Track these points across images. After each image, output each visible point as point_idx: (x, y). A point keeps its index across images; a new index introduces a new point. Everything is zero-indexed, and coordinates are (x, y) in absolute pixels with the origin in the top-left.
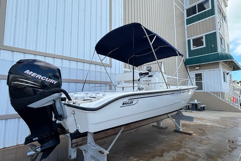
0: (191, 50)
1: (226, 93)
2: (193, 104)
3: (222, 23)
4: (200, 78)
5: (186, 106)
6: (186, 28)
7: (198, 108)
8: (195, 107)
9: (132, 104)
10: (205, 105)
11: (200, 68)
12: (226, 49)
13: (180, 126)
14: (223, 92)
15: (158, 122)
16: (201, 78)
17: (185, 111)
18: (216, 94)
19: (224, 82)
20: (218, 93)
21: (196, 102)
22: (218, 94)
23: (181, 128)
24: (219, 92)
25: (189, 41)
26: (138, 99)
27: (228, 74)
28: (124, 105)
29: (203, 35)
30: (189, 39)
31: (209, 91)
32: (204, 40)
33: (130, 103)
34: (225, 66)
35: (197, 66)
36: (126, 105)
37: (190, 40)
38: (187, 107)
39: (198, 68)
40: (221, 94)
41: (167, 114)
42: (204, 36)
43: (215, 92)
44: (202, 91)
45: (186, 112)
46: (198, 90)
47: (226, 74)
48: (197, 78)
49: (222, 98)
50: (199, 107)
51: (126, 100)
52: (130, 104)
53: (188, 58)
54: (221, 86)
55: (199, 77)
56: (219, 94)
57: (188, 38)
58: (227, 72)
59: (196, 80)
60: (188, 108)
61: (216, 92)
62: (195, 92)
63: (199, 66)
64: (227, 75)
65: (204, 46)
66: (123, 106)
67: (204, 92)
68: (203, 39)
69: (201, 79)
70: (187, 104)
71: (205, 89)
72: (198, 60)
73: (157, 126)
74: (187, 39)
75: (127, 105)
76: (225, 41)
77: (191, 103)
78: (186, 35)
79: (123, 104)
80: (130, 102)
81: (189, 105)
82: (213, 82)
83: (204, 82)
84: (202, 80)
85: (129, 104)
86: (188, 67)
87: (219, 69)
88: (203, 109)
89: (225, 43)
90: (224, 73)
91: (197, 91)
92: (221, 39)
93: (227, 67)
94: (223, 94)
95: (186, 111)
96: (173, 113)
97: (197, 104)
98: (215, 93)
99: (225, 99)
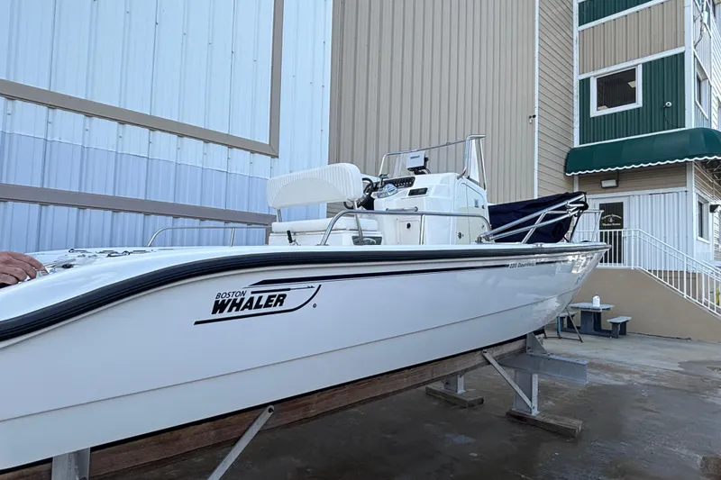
0: (592, 116)
1: (706, 276)
2: (586, 314)
3: (705, 21)
4: (616, 220)
5: (562, 318)
6: (576, 35)
7: (603, 328)
8: (593, 324)
9: (278, 308)
10: (629, 318)
11: (617, 182)
12: (713, 118)
13: (531, 400)
14: (694, 274)
15: (450, 380)
16: (621, 221)
17: (555, 334)
18: (671, 278)
19: (700, 238)
20: (676, 276)
21: (597, 303)
22: (676, 278)
23: (535, 403)
24: (682, 272)
25: (585, 84)
26: (316, 284)
27: (713, 208)
28: (226, 314)
29: (637, 63)
30: (584, 76)
31: (645, 267)
32: (638, 84)
33: (269, 299)
34: (705, 179)
35: (608, 176)
36: (240, 313)
37: (588, 79)
38: (565, 320)
39: (612, 183)
40: (688, 278)
41: (481, 349)
42: (641, 66)
43: (665, 272)
44: (621, 266)
45: (560, 341)
46: (606, 262)
47: (706, 208)
48: (606, 221)
49: (688, 293)
50: (607, 323)
51: (239, 284)
52: (267, 305)
53: (576, 144)
54: (689, 249)
55: (613, 215)
56: (682, 278)
57: (582, 72)
58: (713, 203)
59: (601, 227)
60: (566, 326)
61: (671, 272)
62: (595, 270)
63: (617, 176)
64: (710, 214)
65: (639, 103)
66: (218, 316)
67: (630, 270)
68: (633, 79)
69: (619, 222)
70: (563, 312)
71: (633, 259)
72: (614, 155)
73: (443, 394)
74: (577, 78)
75: (247, 312)
76: (713, 91)
77: (578, 308)
78: (576, 63)
79: (219, 307)
80: (265, 296)
81: (571, 313)
82: (663, 235)
83: (630, 232)
84: (621, 227)
85: (258, 306)
86: (576, 179)
87: (684, 189)
88: (620, 331)
89: (713, 98)
90: (700, 205)
91: (604, 265)
92: (699, 81)
93: (711, 184)
94: (694, 278)
95: (560, 338)
96: (505, 346)
97: (600, 313)
98: (664, 274)
99: (700, 297)
